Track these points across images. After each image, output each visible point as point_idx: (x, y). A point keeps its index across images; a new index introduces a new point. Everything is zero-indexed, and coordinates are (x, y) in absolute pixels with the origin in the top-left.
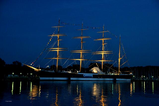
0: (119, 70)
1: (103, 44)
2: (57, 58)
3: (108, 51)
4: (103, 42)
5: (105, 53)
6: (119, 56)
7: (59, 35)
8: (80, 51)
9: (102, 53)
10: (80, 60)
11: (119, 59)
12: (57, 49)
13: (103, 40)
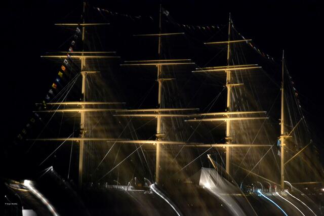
0: (283, 177)
1: (229, 87)
2: (80, 137)
3: (247, 111)
4: (228, 78)
5: (235, 116)
6: (280, 126)
7: (85, 55)
8: (156, 113)
9: (225, 117)
10: (153, 142)
11: (282, 139)
12: (79, 107)
13: (228, 70)
